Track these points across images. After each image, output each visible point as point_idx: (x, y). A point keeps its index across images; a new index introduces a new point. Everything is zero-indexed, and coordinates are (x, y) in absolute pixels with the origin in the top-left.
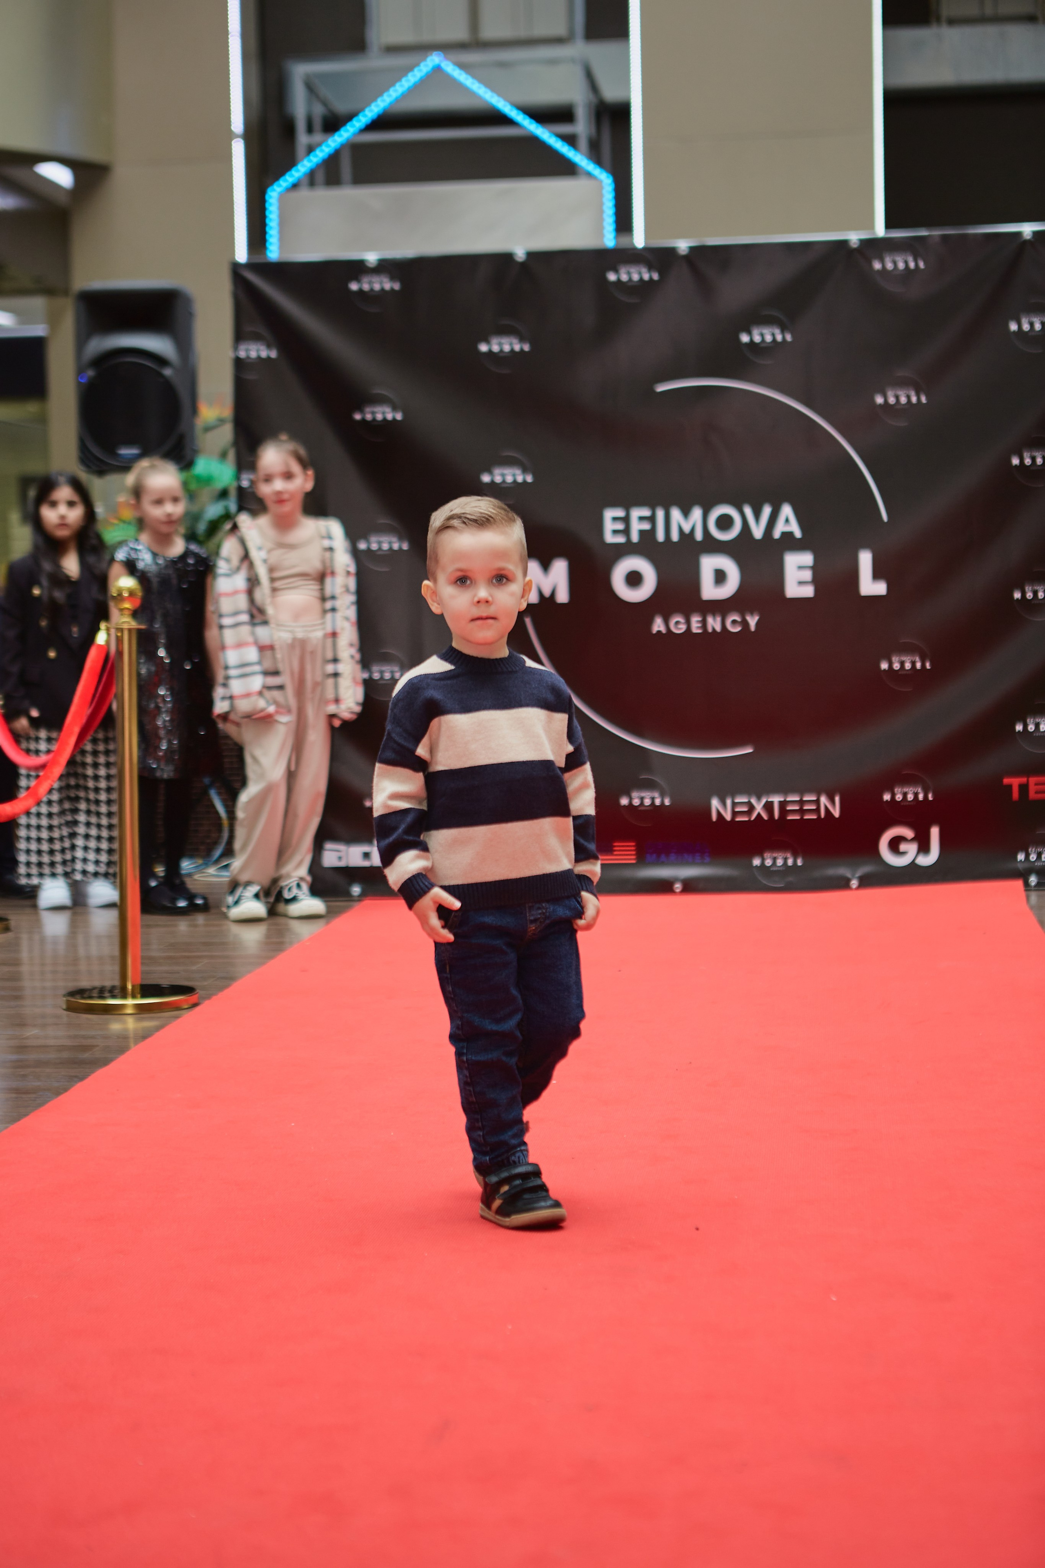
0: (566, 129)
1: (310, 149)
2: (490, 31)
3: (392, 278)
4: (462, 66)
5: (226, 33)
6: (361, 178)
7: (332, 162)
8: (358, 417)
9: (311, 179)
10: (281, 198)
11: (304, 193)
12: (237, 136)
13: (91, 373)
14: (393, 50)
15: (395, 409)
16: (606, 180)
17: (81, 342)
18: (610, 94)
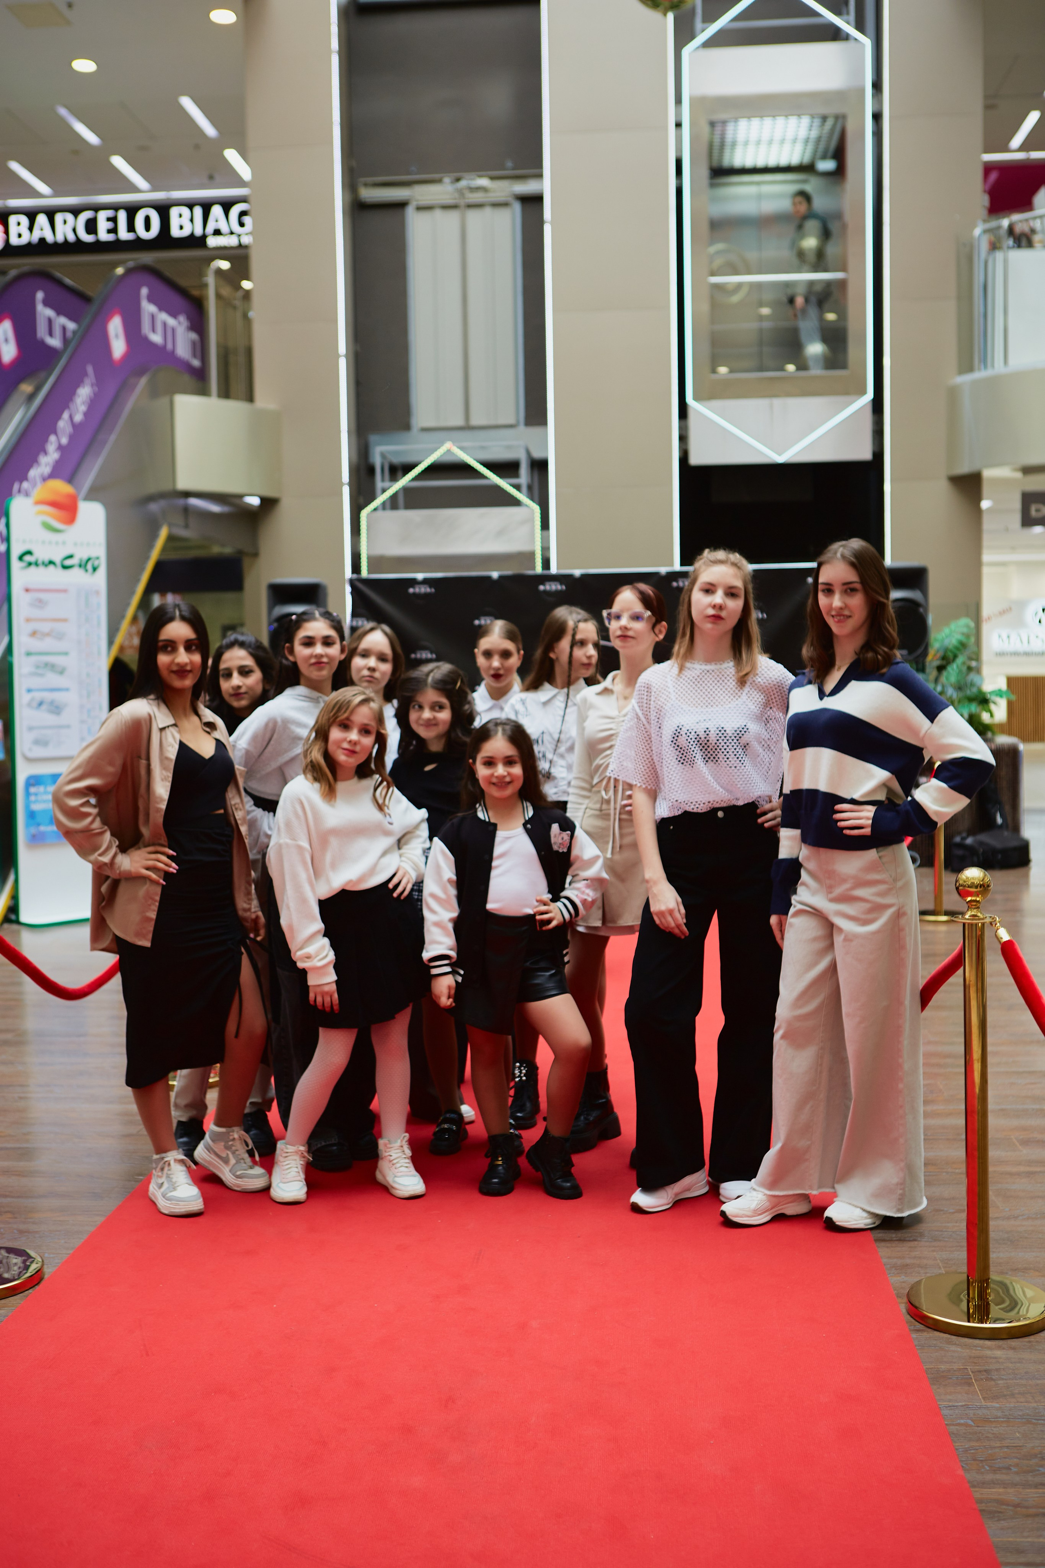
0: (515, 481)
1: (384, 491)
2: (475, 421)
3: (430, 587)
4: (462, 448)
5: (340, 432)
6: (409, 506)
7: (394, 497)
8: (413, 656)
9: (384, 506)
10: (368, 516)
11: (380, 513)
12: (345, 484)
13: (275, 625)
14: (425, 430)
15: (432, 653)
16: (536, 509)
17: (271, 609)
18: (537, 454)
